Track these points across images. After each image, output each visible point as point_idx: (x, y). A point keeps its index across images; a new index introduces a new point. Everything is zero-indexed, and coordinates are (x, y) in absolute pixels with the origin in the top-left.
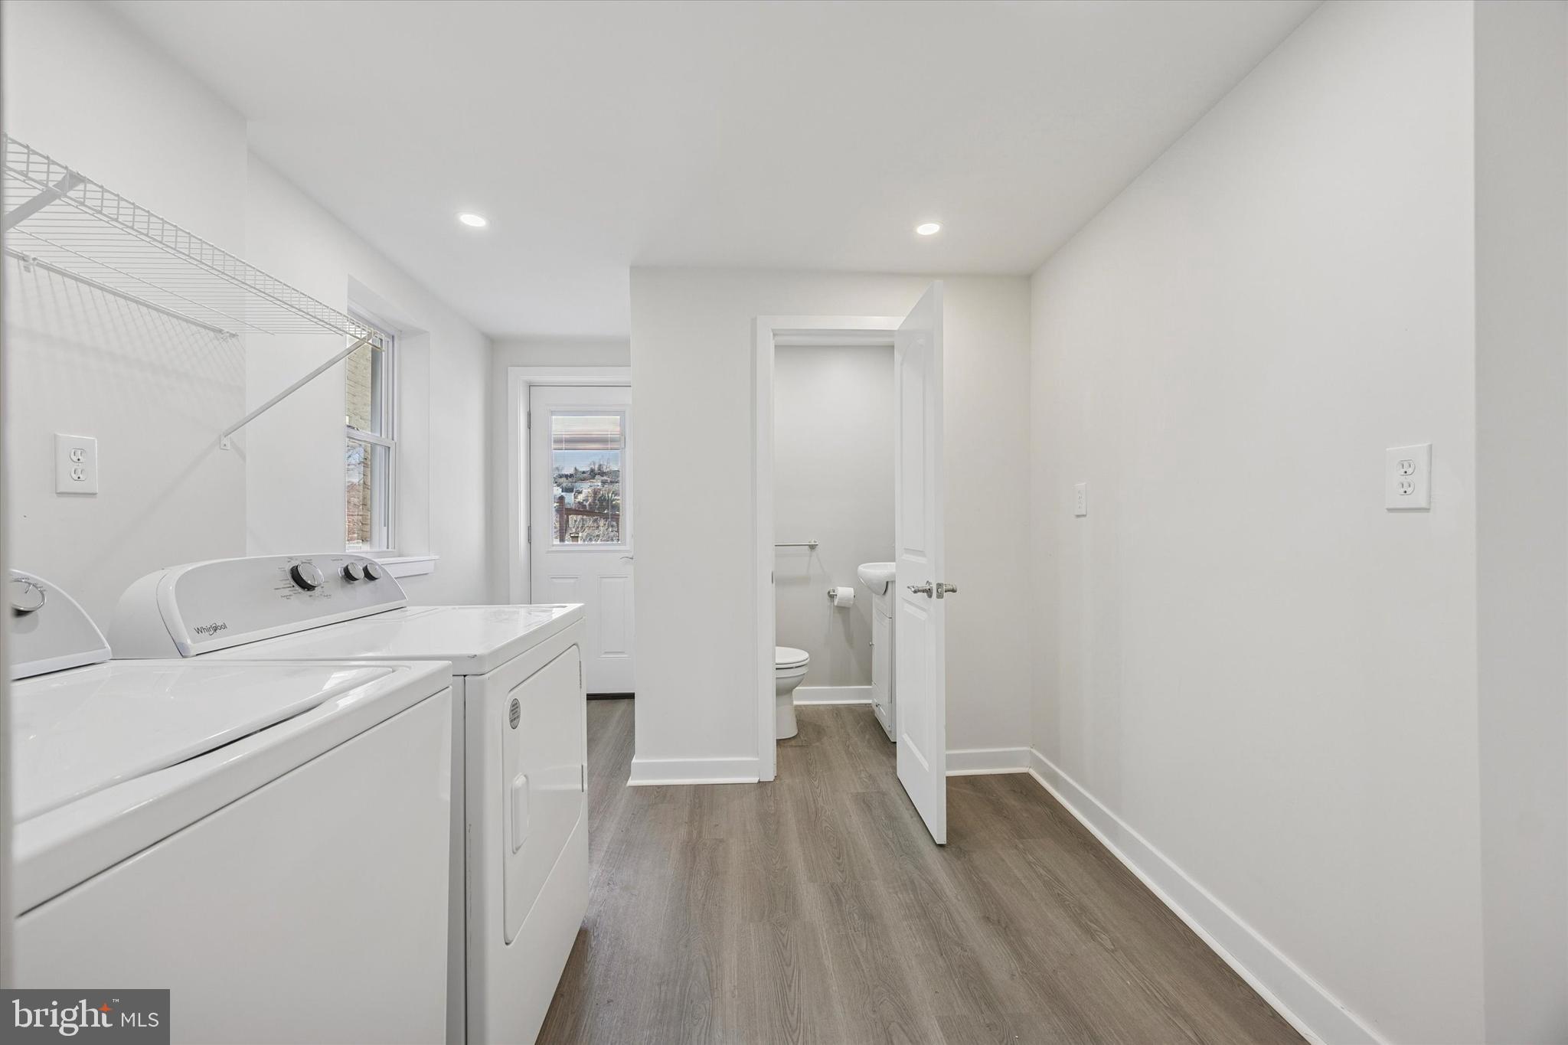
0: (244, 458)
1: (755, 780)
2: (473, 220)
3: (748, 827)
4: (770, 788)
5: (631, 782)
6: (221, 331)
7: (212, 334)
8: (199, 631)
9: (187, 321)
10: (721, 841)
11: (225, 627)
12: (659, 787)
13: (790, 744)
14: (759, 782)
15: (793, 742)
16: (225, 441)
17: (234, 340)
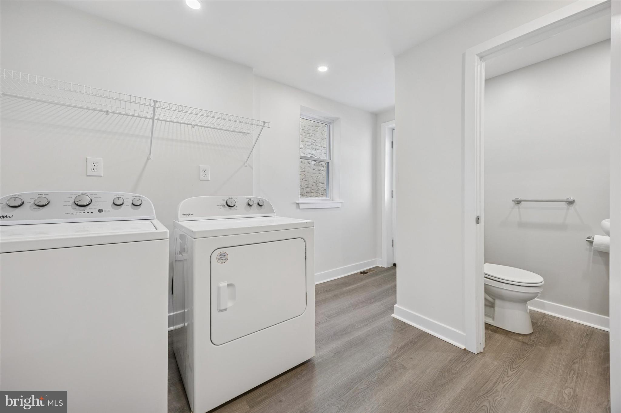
0: (252, 168)
1: (463, 347)
2: (323, 69)
3: (428, 371)
4: (468, 357)
5: (393, 315)
6: (244, 133)
7: (242, 134)
8: (183, 215)
9: (231, 131)
10: (405, 368)
11: (193, 214)
12: (405, 323)
13: (517, 338)
14: (465, 349)
15: (520, 338)
16: (246, 164)
17: (249, 134)
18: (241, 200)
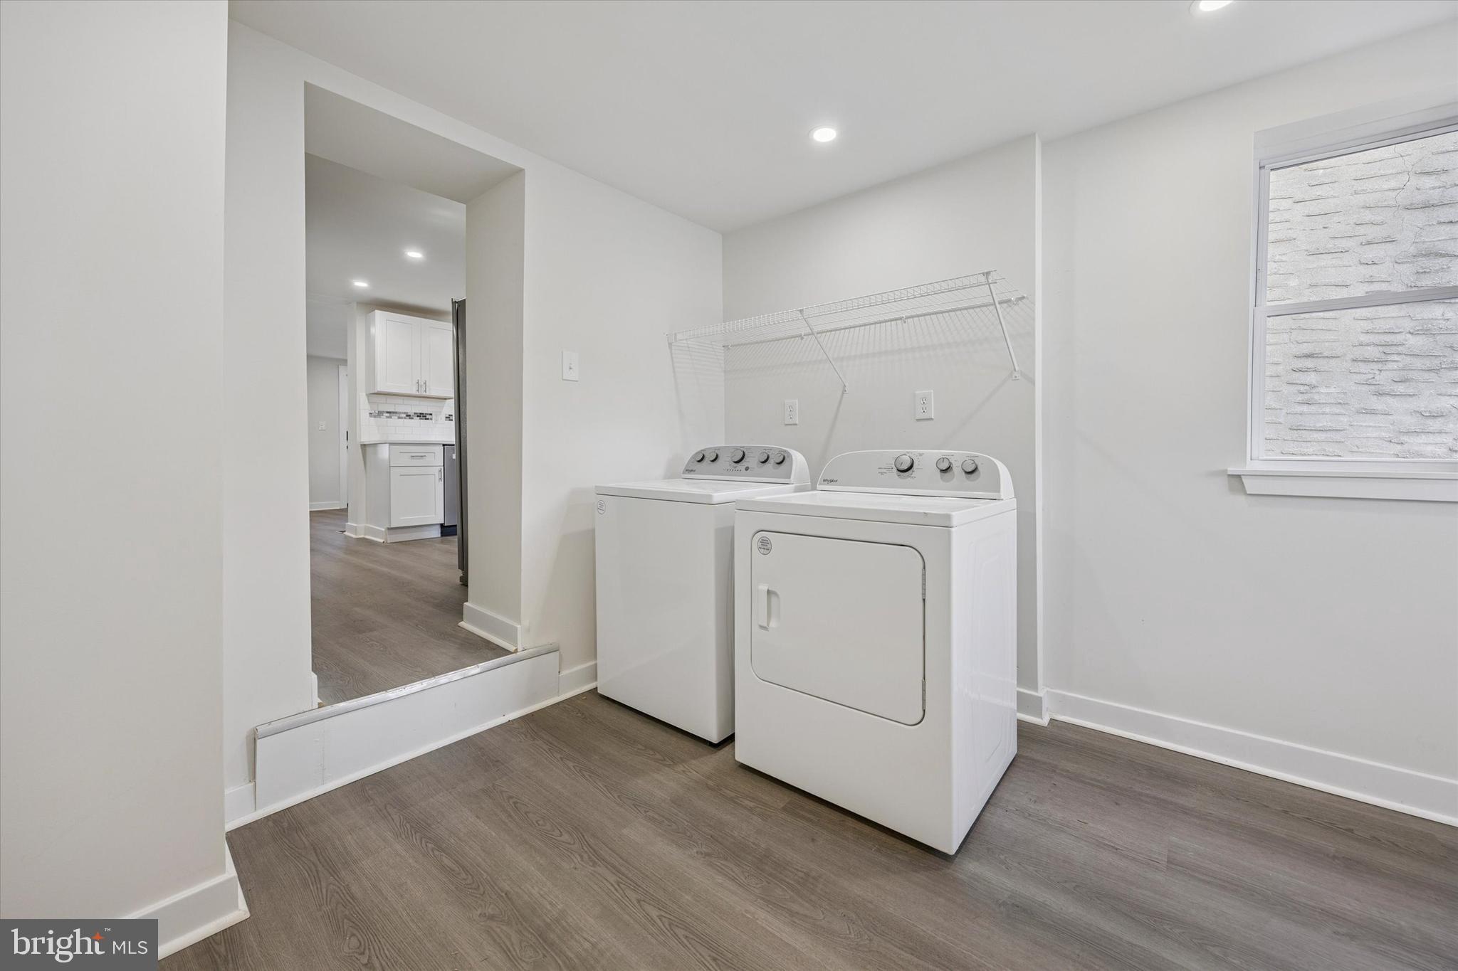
0: (1032, 381)
6: (1010, 301)
7: (1005, 305)
8: (824, 481)
11: (837, 481)
16: (1015, 374)
17: (1024, 301)
18: (928, 457)
